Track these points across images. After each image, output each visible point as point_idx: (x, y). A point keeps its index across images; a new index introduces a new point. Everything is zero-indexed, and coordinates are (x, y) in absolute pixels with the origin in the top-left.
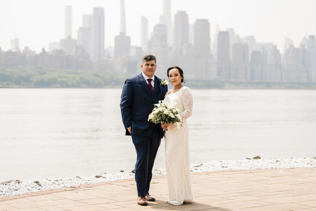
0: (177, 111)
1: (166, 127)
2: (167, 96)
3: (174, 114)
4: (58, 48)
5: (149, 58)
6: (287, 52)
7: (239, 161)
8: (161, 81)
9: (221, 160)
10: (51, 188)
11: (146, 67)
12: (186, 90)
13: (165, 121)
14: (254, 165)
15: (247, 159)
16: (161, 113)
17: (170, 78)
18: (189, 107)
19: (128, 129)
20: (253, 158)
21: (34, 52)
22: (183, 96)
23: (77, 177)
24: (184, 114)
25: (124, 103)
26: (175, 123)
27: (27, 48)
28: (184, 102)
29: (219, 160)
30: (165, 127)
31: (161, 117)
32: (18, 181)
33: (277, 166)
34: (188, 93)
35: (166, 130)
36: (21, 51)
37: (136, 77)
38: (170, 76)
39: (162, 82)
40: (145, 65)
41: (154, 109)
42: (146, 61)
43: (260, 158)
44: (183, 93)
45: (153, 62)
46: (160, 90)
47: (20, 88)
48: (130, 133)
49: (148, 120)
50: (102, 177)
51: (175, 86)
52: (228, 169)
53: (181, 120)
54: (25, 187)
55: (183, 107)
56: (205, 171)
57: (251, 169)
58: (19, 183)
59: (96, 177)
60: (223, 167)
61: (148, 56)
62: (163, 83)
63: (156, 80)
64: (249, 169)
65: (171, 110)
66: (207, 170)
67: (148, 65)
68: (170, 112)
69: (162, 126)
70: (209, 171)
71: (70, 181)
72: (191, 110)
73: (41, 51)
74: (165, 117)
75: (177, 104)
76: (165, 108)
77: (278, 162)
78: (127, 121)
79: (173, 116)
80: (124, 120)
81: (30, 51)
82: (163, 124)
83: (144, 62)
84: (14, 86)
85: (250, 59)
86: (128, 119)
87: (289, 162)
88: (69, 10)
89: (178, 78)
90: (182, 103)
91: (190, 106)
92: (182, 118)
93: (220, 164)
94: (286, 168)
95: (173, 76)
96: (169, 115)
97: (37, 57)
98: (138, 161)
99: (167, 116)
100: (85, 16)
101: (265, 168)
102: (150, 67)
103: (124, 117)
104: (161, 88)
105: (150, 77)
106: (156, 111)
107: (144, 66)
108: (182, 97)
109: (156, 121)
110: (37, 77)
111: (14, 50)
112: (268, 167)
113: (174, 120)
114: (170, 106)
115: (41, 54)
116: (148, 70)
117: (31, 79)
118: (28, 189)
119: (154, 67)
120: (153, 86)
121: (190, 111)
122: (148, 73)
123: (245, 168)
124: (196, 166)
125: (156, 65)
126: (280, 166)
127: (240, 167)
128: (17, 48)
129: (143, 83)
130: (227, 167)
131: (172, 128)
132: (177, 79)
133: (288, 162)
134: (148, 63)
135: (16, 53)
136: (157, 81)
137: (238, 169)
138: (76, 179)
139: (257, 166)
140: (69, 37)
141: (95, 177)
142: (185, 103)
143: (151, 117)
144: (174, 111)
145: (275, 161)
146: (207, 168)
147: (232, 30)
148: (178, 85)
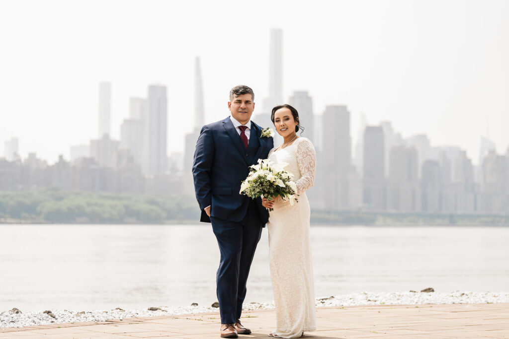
0: (289, 177)
1: (271, 204)
2: (272, 154)
3: (284, 181)
4: (87, 154)
5: (241, 91)
6: (485, 161)
7: (397, 293)
8: (261, 131)
9: (366, 292)
10: (71, 321)
11: (236, 106)
12: (303, 142)
13: (269, 193)
14: (423, 299)
15: (410, 291)
16: (262, 180)
17: (276, 123)
18: (309, 170)
19: (205, 209)
20: (422, 291)
21: (45, 162)
22: (298, 152)
23: (117, 309)
24: (301, 182)
25: (198, 166)
26: (286, 196)
27: (32, 156)
28: (300, 162)
29: (362, 293)
30: (269, 204)
31: (262, 186)
32: (16, 309)
33: (462, 300)
34: (307, 148)
35: (270, 211)
36: (23, 160)
37: (220, 122)
38: (277, 121)
39: (265, 131)
40: (235, 103)
41: (250, 174)
42: (236, 96)
43: (433, 291)
44: (299, 148)
45: (247, 97)
46: (260, 145)
47: (20, 223)
48: (209, 216)
49: (240, 193)
50: (160, 309)
51: (286, 138)
52: (378, 303)
53: (296, 192)
54: (27, 319)
55: (300, 171)
56: (338, 306)
57: (418, 304)
58: (17, 313)
59: (150, 310)
60: (369, 300)
61: (240, 88)
62: (265, 134)
63: (254, 128)
64: (414, 303)
65: (279, 175)
66: (341, 304)
67: (239, 102)
68: (277, 177)
69: (264, 204)
70: (344, 305)
71: (105, 314)
72: (313, 176)
73: (57, 160)
74: (269, 185)
75: (288, 166)
76: (268, 171)
77: (465, 295)
78: (204, 197)
79: (282, 185)
80: (199, 195)
81: (38, 161)
82: (265, 199)
83: (233, 98)
84: (8, 221)
85: (420, 175)
86: (206, 193)
87: (484, 296)
88: (105, 89)
89: (291, 123)
90: (298, 163)
91: (311, 169)
92: (298, 189)
93: (364, 297)
94: (477, 303)
95: (282, 120)
96: (276, 184)
97: (50, 169)
98: (223, 263)
99: (271, 184)
100: (133, 100)
101: (442, 303)
102: (243, 105)
103: (198, 189)
104: (262, 142)
105: (243, 123)
106: (253, 176)
107: (233, 104)
108: (298, 155)
109: (253, 193)
110: (50, 205)
111: (10, 159)
112: (446, 302)
113: (284, 191)
114: (278, 169)
115: (57, 164)
116: (240, 110)
117: (39, 209)
118: (34, 322)
119: (249, 106)
120: (248, 138)
121: (311, 178)
122: (240, 115)
123: (407, 303)
124: (323, 298)
125: (254, 104)
126: (468, 300)
127: (399, 302)
128: (15, 154)
129: (231, 132)
130: (376, 301)
131: (281, 207)
132: (289, 126)
133: (482, 296)
134: (239, 98)
135: (13, 163)
136: (256, 129)
137: (395, 303)
138: (115, 311)
139: (427, 299)
140: (106, 136)
141: (148, 310)
142: (303, 163)
143: (245, 186)
144: (284, 176)
145: (458, 294)
146: (341, 302)
147: (388, 124)
148: (290, 135)
